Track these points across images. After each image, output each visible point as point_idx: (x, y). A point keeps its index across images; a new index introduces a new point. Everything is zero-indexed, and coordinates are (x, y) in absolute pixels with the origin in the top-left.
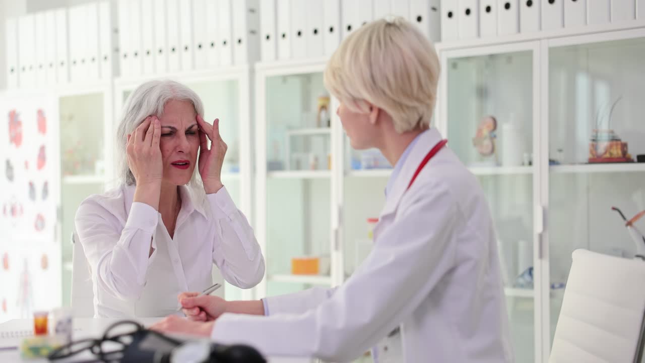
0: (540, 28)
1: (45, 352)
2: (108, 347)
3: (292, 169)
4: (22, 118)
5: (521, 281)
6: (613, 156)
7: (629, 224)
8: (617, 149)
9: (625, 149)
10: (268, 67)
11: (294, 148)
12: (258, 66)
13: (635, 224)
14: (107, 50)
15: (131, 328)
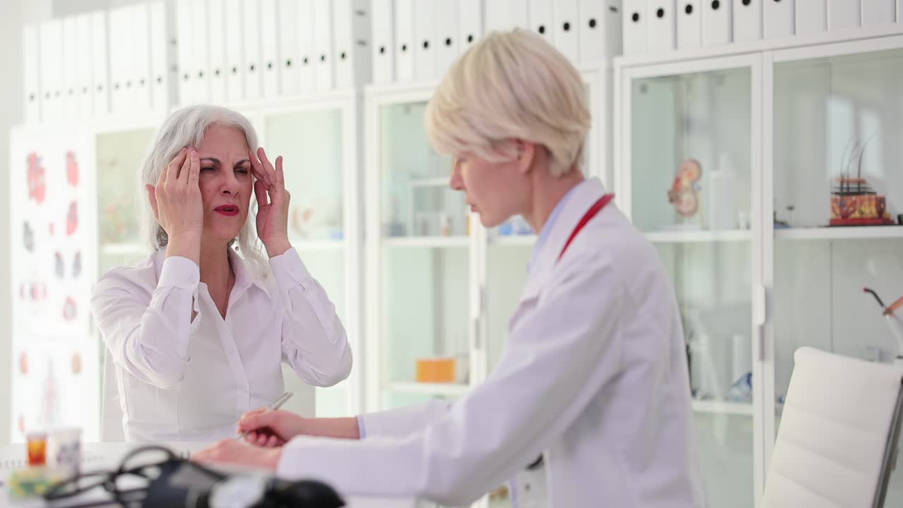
0: (762, 36)
1: (41, 489)
2: (126, 483)
3: (416, 234)
4: (44, 164)
5: (736, 392)
6: (864, 216)
7: (888, 311)
8: (870, 205)
9: (882, 206)
10: (383, 92)
11: (419, 205)
12: (369, 90)
13: (897, 312)
14: (161, 69)
15: (160, 457)
